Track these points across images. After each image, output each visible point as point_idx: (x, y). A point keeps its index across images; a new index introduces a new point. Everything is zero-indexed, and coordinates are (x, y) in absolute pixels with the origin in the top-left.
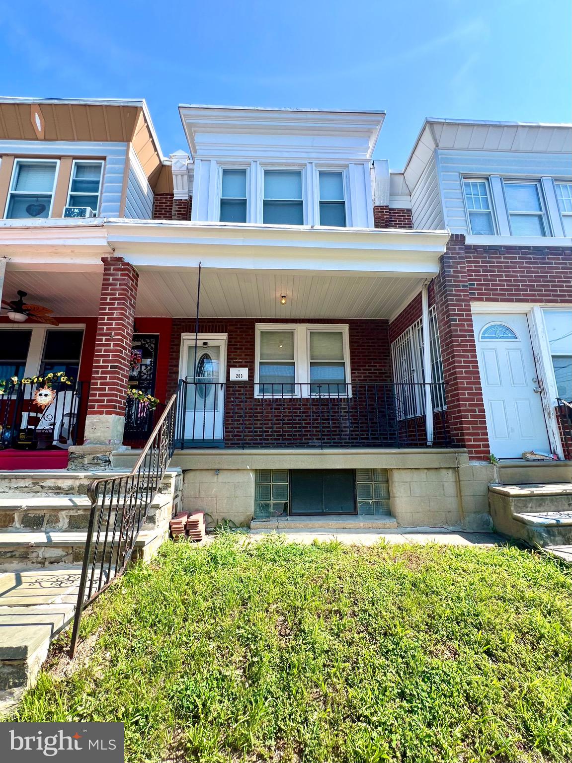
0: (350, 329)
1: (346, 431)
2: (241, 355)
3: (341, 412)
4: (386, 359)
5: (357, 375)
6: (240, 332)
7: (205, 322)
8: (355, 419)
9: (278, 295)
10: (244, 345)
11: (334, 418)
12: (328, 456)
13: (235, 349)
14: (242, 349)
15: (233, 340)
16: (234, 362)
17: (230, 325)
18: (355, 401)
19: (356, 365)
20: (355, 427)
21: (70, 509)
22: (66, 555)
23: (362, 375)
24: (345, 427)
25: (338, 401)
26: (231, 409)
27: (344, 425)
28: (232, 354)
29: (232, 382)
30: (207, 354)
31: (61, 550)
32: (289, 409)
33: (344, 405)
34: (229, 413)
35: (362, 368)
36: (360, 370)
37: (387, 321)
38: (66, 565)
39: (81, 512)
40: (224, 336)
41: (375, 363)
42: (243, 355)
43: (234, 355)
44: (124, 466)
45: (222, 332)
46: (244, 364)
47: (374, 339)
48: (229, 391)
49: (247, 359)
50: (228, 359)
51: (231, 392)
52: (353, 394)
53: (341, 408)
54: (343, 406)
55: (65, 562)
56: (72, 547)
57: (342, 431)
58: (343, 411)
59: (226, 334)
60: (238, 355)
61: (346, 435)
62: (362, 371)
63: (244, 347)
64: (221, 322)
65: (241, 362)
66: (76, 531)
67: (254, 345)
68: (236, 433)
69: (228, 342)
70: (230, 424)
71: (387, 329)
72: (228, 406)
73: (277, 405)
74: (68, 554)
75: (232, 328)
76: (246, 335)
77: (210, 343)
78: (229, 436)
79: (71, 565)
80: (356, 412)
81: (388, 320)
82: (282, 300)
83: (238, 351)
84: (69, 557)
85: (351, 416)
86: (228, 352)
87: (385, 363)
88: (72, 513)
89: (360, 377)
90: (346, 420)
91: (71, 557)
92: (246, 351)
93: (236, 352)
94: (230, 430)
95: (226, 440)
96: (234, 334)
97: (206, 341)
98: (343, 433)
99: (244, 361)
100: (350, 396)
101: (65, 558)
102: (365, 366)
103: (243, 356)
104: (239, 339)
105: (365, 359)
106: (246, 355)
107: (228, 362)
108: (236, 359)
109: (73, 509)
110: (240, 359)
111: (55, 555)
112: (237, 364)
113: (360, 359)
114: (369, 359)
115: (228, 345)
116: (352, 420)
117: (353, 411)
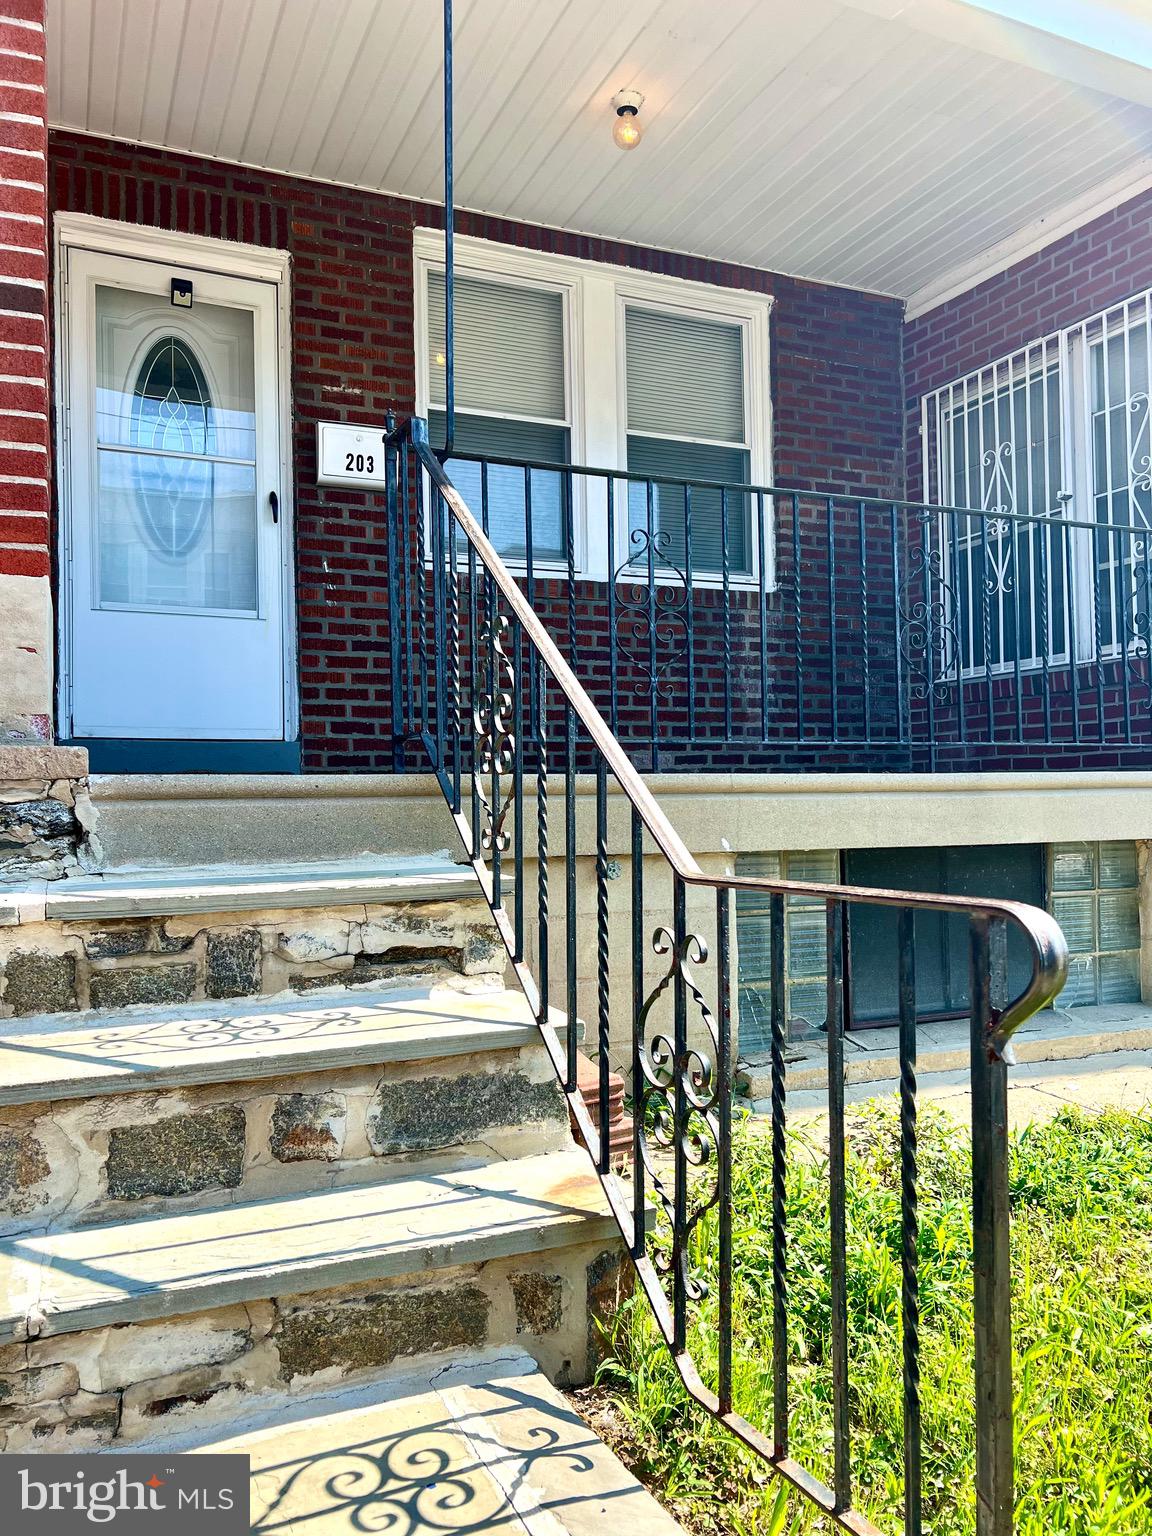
0: (775, 319)
1: (756, 718)
2: (358, 369)
3: (739, 646)
4: (891, 455)
6: (349, 255)
7: (174, 173)
8: (786, 675)
9: (603, 100)
10: (367, 322)
11: (719, 665)
12: (994, 796)
13: (326, 332)
14: (357, 337)
15: (318, 291)
16: (326, 396)
17: (300, 213)
18: (788, 607)
20: (786, 704)
21: (109, 1097)
22: (243, 1350)
23: (814, 509)
24: (753, 703)
26: (324, 612)
27: (749, 695)
28: (318, 357)
29: (326, 486)
30: (179, 343)
31: (205, 1325)
33: (754, 618)
34: (317, 628)
35: (813, 480)
37: (896, 308)
38: (249, 1400)
39: (174, 1107)
40: (275, 263)
41: (855, 465)
42: (367, 365)
43: (326, 364)
44: (163, 855)
45: (265, 242)
46: (369, 408)
47: (855, 372)
48: (312, 527)
49: (383, 388)
50: (297, 377)
51: (319, 535)
52: (778, 579)
53: (742, 631)
54: (747, 624)
55: (240, 1387)
56: (274, 1301)
57: (743, 717)
58: (747, 641)
59: (284, 255)
60: (345, 367)
62: (814, 492)
63: (368, 333)
64: (258, 189)
65: (359, 401)
66: (161, 1212)
67: (408, 328)
68: (349, 718)
69: (297, 295)
70: (322, 678)
71: (896, 338)
72: (311, 595)
74: (249, 1342)
75: (312, 230)
76: (376, 277)
77: (206, 289)
78: (321, 727)
79: (280, 1397)
80: (789, 648)
81: (901, 303)
82: (618, 126)
83: (344, 345)
84: (256, 1356)
85: (777, 661)
86: (297, 344)
87: (885, 468)
88: (123, 1115)
90: (756, 674)
91: (268, 1357)
92: (379, 349)
93: (334, 349)
94: (322, 700)
95: (308, 744)
96: (319, 259)
97: (183, 275)
98: (746, 726)
99: (370, 396)
100: (770, 586)
101: (238, 1366)
102: (824, 474)
103: (367, 375)
104: (342, 291)
105: (824, 446)
106: (377, 371)
107: (297, 392)
108: (335, 381)
109: (128, 1095)
110: (354, 384)
111: (175, 1363)
112: (343, 409)
114: (838, 448)
115: (297, 311)
116: (779, 677)
117: (782, 642)
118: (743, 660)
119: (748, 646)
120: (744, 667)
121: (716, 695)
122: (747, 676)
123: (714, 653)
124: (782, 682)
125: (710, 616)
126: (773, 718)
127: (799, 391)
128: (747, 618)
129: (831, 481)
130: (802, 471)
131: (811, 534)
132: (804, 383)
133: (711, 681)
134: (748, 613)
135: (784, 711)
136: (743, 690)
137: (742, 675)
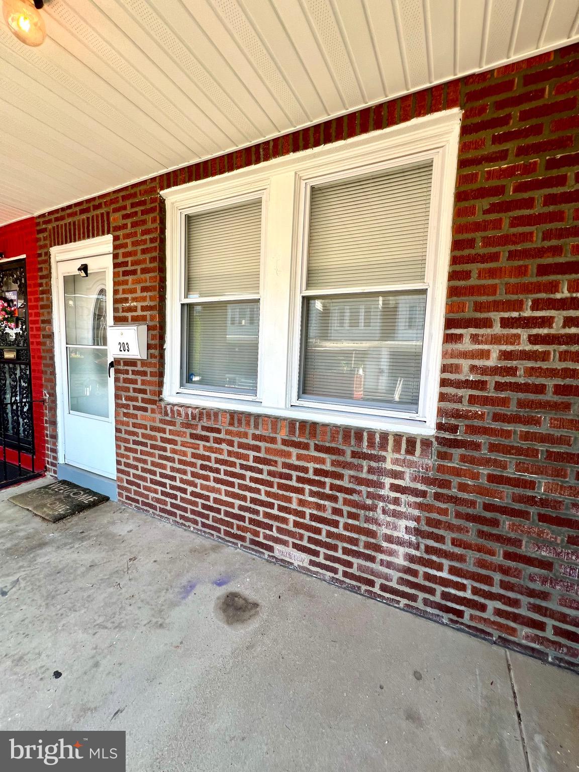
0: (465, 130)
1: (391, 553)
2: (135, 291)
5: (467, 345)
6: (132, 225)
7: (76, 213)
8: (430, 522)
10: (139, 262)
11: (355, 497)
13: (124, 274)
14: (134, 272)
15: (121, 251)
16: (125, 310)
17: (114, 211)
18: (443, 454)
19: (469, 301)
20: (429, 550)
23: (495, 350)
24: (389, 539)
25: (371, 444)
26: (123, 423)
27: (384, 530)
28: (122, 289)
32: (231, 443)
33: (396, 462)
34: (120, 431)
35: (496, 316)
36: (487, 323)
40: (107, 243)
42: (138, 288)
43: (124, 292)
45: (102, 234)
46: (140, 312)
48: (119, 380)
49: (144, 299)
50: (115, 302)
51: (121, 384)
52: (438, 423)
53: (381, 472)
54: (388, 465)
57: (378, 548)
58: (388, 481)
59: (109, 238)
60: (130, 291)
61: (389, 565)
62: (497, 329)
63: (138, 268)
64: (100, 206)
65: (135, 309)
67: (156, 259)
69: (115, 256)
72: (119, 414)
73: (204, 428)
75: (117, 218)
76: (143, 233)
77: (91, 266)
80: (438, 497)
83: (131, 279)
85: (419, 506)
86: (116, 283)
89: (485, 355)
90: (396, 515)
93: (127, 282)
96: (121, 233)
97: (84, 262)
98: (380, 556)
99: (138, 305)
102: (518, 305)
103: (138, 293)
104: (130, 248)
105: (522, 271)
106: (142, 289)
107: (114, 309)
108: (128, 300)
110: (133, 299)
112: (129, 315)
113: (492, 273)
115: (114, 266)
116: (423, 522)
117: (432, 490)
118: (381, 498)
119: (387, 486)
120: (381, 504)
121: (350, 521)
122: (384, 512)
123: (350, 486)
124: (425, 528)
125: (349, 453)
126: (411, 558)
127: (486, 212)
128: (389, 460)
129: (528, 313)
130: (479, 307)
131: (485, 378)
132: (496, 200)
133: (346, 509)
134: (390, 455)
135: (426, 556)
136: (380, 525)
137: (379, 511)
